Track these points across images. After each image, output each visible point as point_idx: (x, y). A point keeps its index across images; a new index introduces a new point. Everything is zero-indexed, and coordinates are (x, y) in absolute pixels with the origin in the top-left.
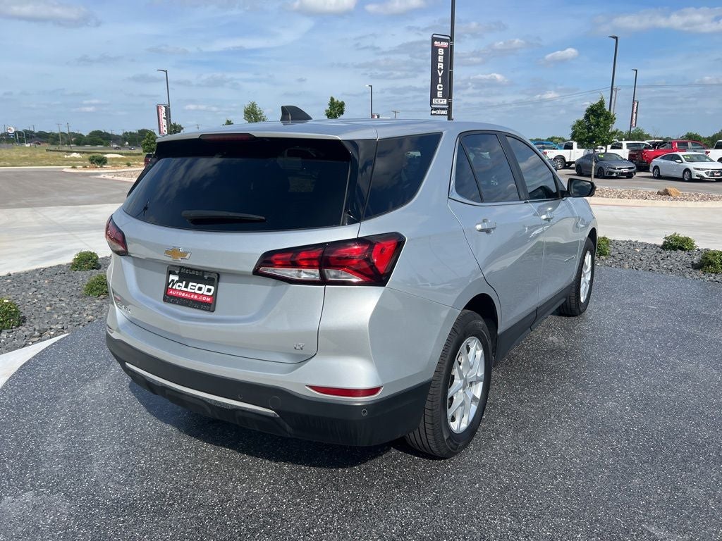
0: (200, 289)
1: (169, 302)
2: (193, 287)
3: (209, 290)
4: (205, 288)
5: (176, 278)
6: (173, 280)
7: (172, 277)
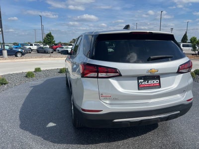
0: (153, 82)
1: (141, 89)
2: (151, 82)
3: (157, 82)
4: (155, 81)
5: (142, 81)
6: (141, 82)
7: (140, 81)
